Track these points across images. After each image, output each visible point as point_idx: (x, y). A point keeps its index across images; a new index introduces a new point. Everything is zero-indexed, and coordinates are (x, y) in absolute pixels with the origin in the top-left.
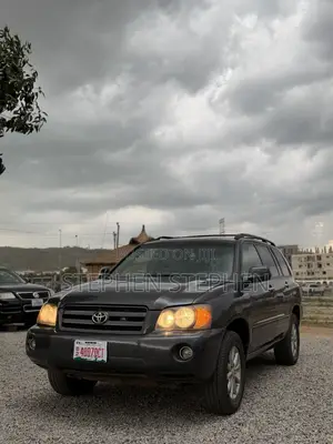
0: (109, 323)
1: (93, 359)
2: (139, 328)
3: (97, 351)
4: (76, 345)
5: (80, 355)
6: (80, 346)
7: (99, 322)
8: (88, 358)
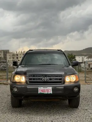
0: (50, 81)
1: (47, 93)
2: (61, 82)
3: (48, 90)
4: (39, 89)
5: (41, 92)
6: (41, 89)
7: (46, 81)
8: (44, 93)
